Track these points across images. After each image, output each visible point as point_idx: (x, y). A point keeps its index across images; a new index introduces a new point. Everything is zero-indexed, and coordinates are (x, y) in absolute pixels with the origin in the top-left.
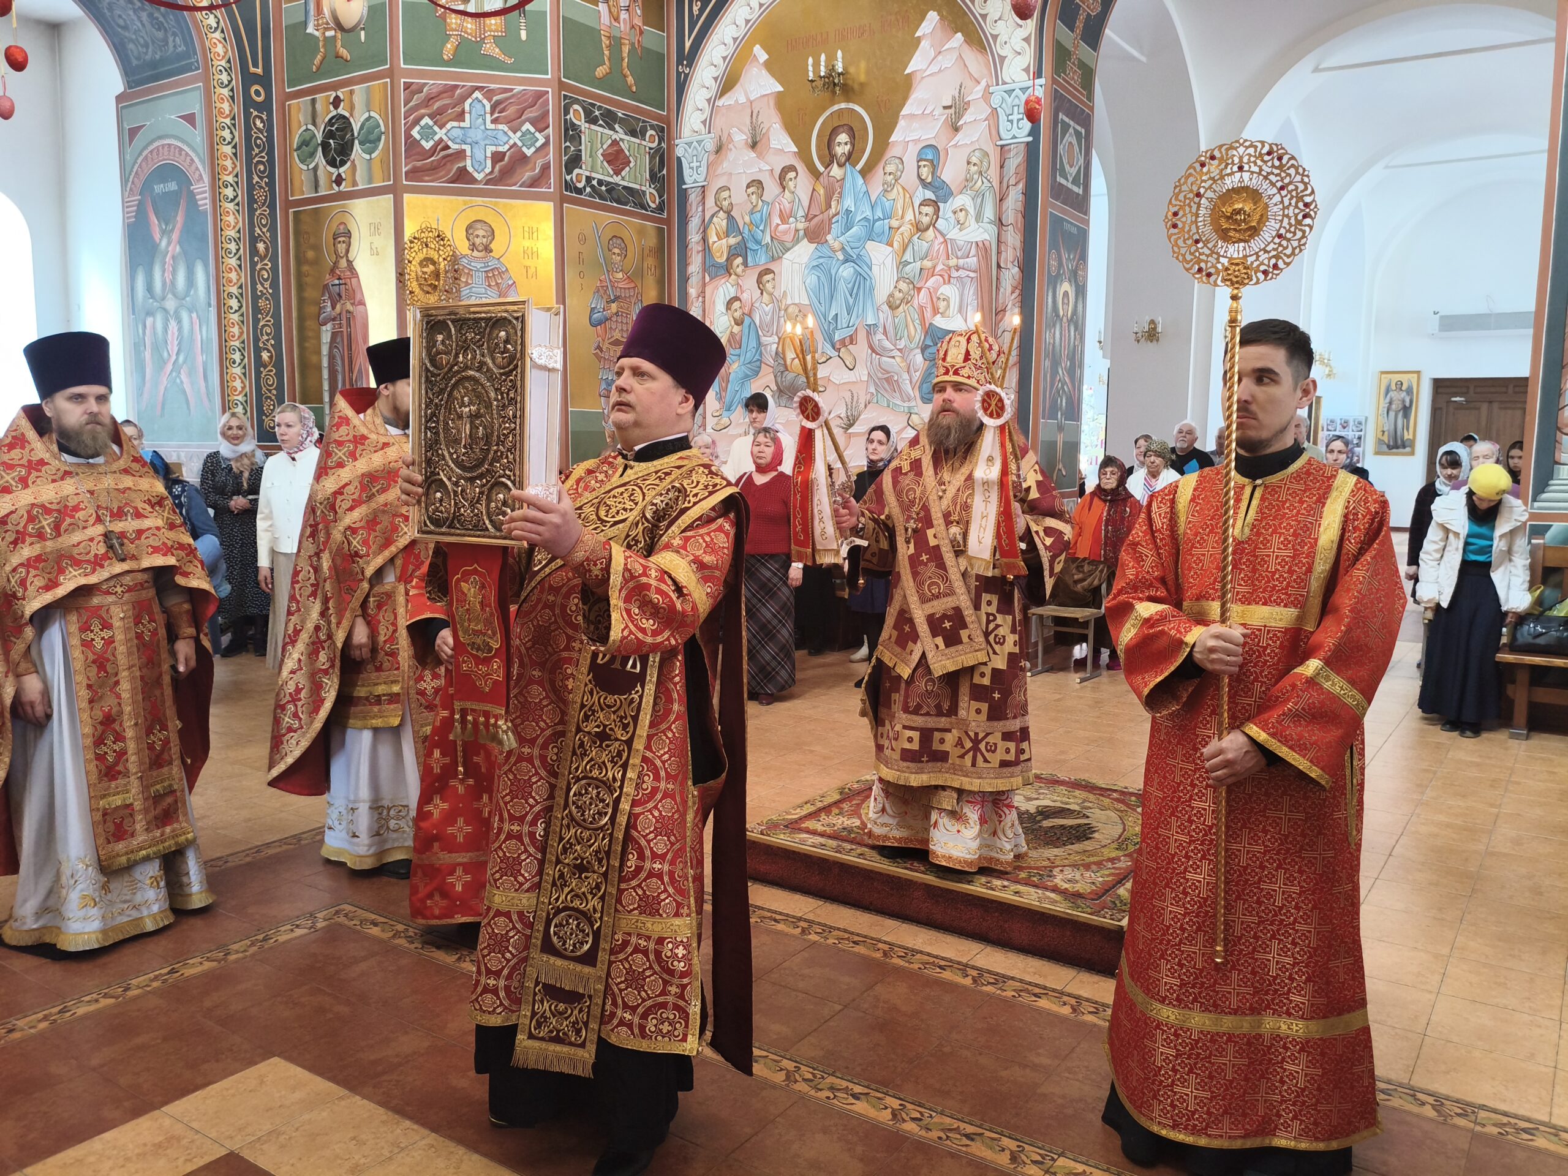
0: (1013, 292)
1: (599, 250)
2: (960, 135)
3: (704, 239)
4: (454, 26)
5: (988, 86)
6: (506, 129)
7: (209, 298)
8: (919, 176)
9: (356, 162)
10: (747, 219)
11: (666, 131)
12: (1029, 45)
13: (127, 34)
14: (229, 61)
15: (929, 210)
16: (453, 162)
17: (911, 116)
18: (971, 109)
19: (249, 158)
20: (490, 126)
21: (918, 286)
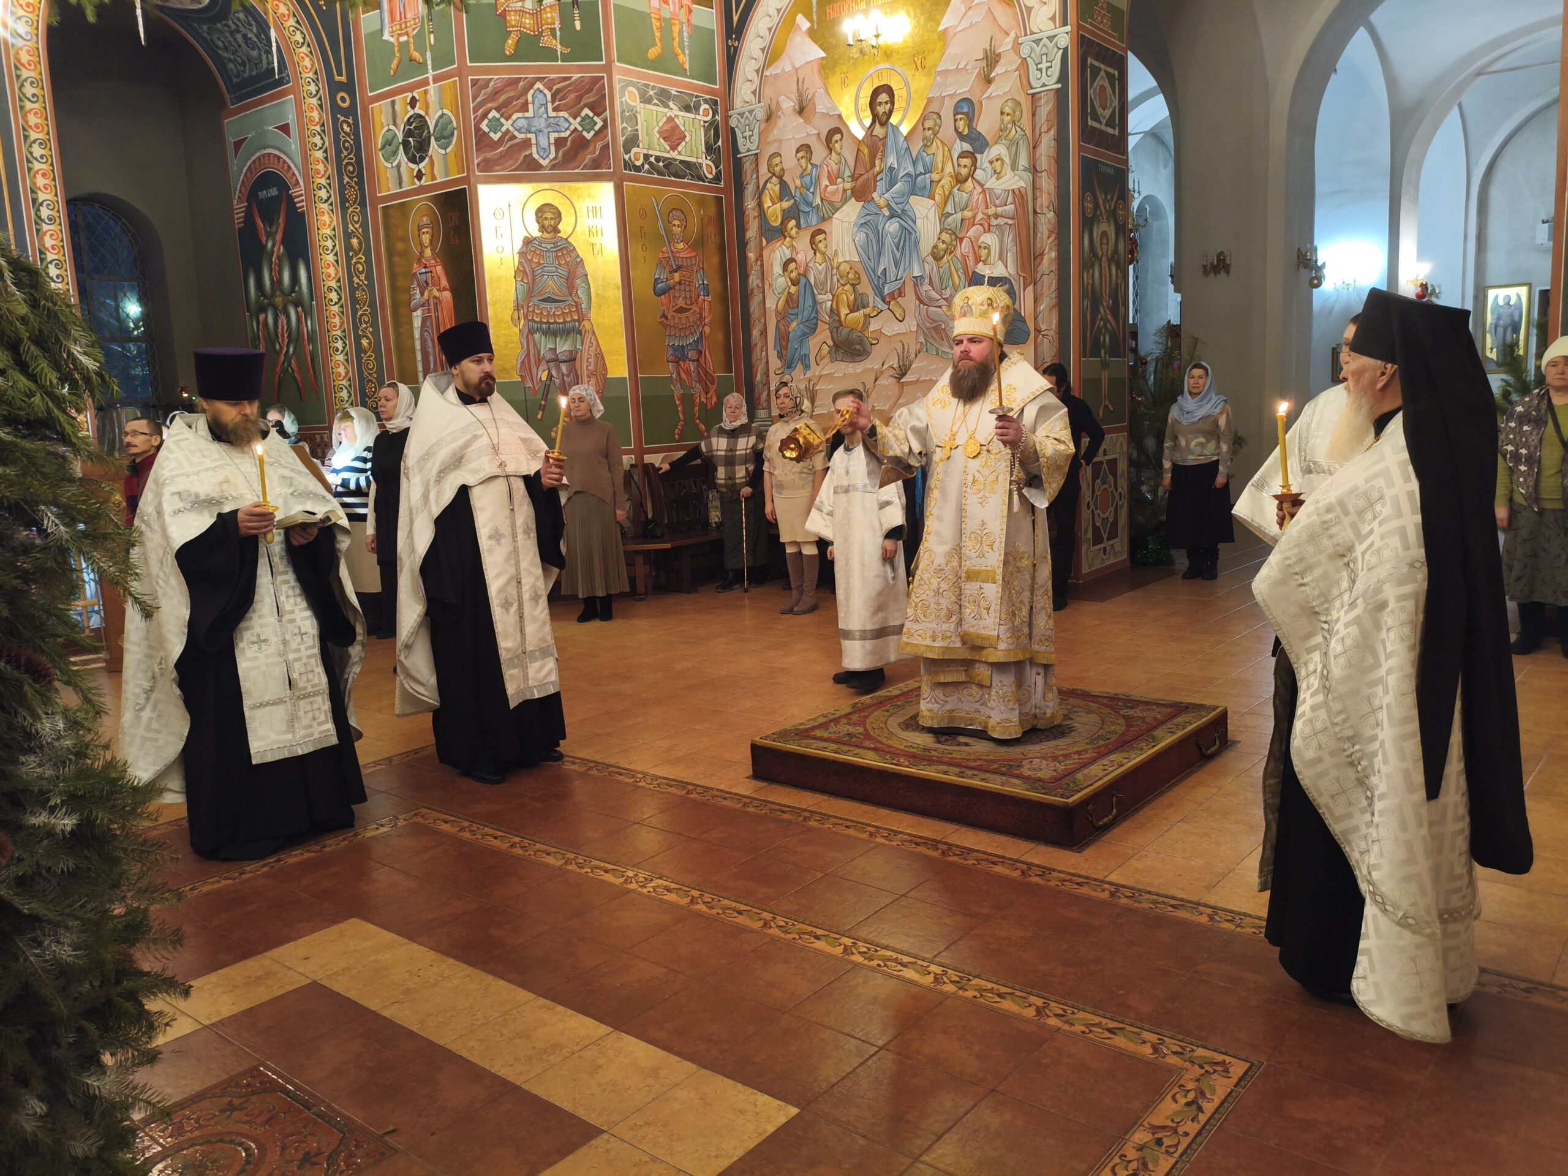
0: (1049, 237)
1: (660, 222)
2: (992, 88)
3: (760, 205)
4: (513, 23)
5: (1017, 37)
6: (566, 115)
7: (312, 293)
8: (956, 130)
9: (434, 158)
10: (798, 182)
11: (720, 104)
13: (226, 55)
14: (316, 73)
15: (966, 161)
16: (520, 151)
17: (947, 71)
18: (1003, 61)
19: (339, 160)
20: (552, 114)
21: (960, 236)
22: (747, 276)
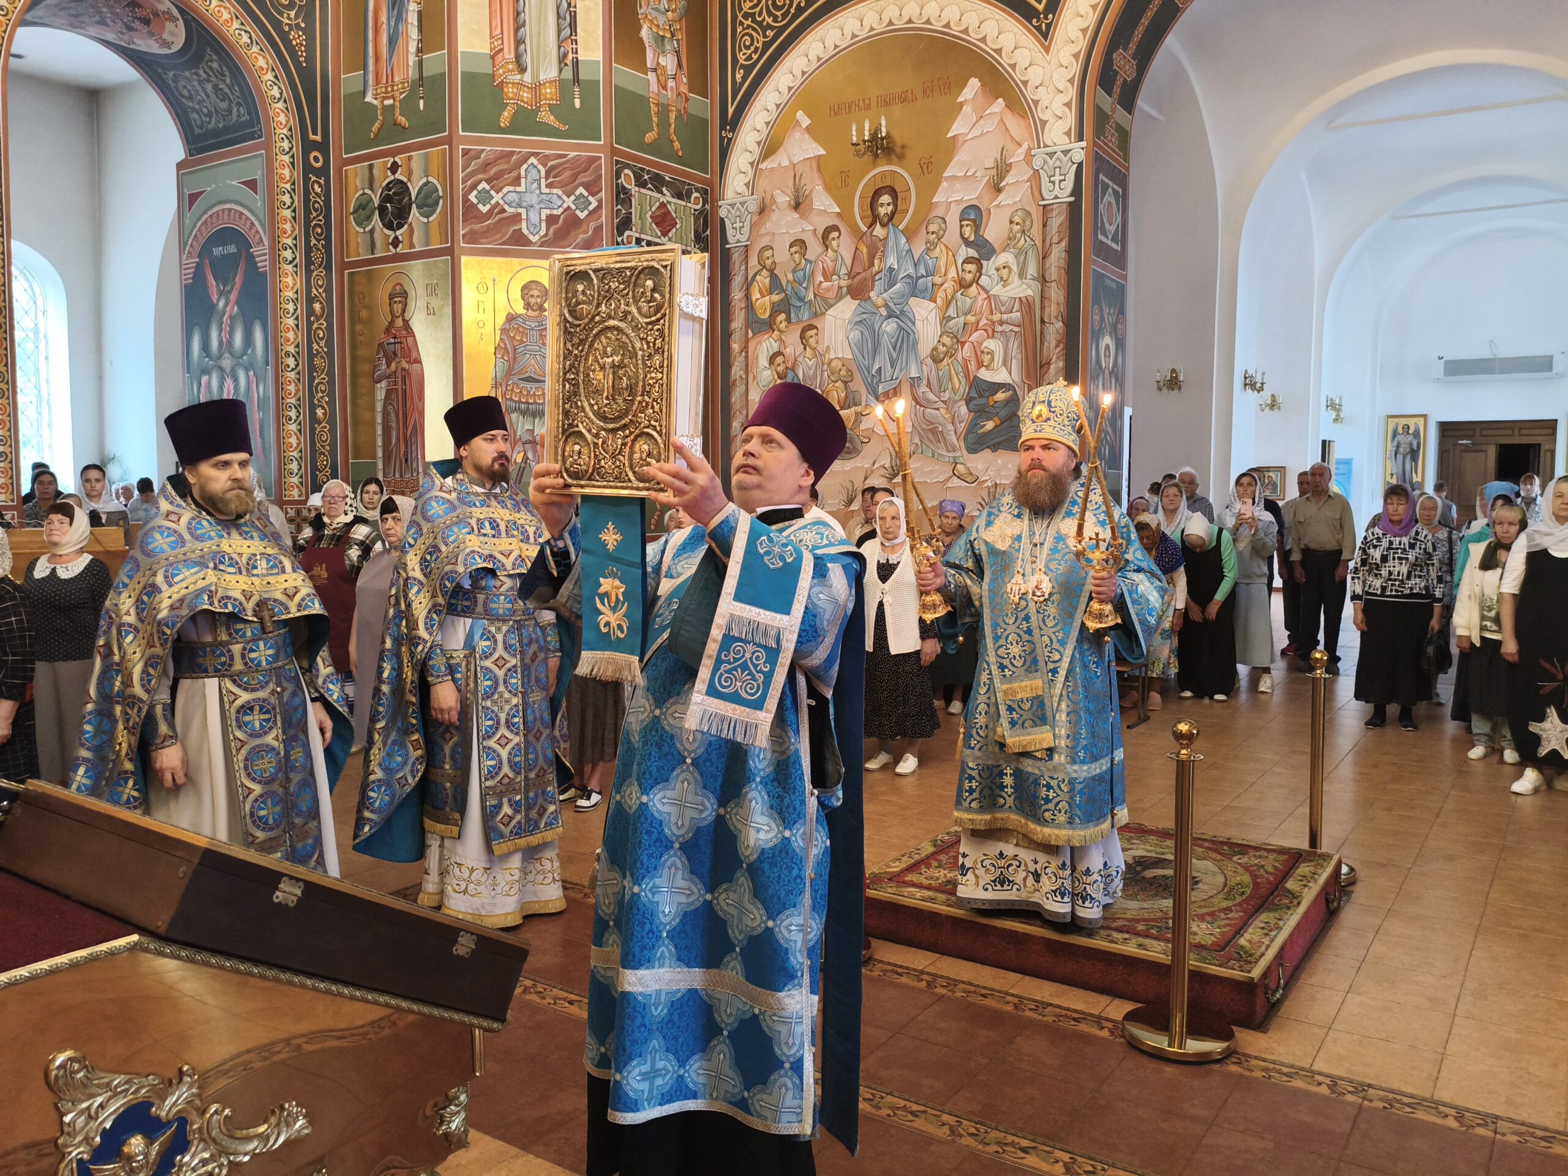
0: (1057, 346)
2: (1002, 197)
3: (747, 297)
4: (510, 95)
5: (1030, 149)
6: (560, 193)
7: (267, 356)
8: (962, 235)
9: (414, 226)
10: (790, 276)
11: (711, 193)
12: (1070, 109)
13: (190, 104)
14: (290, 130)
15: (971, 267)
16: (509, 225)
17: (954, 178)
18: (1013, 171)
19: (308, 222)
20: (545, 190)
21: (962, 340)
22: (730, 367)
